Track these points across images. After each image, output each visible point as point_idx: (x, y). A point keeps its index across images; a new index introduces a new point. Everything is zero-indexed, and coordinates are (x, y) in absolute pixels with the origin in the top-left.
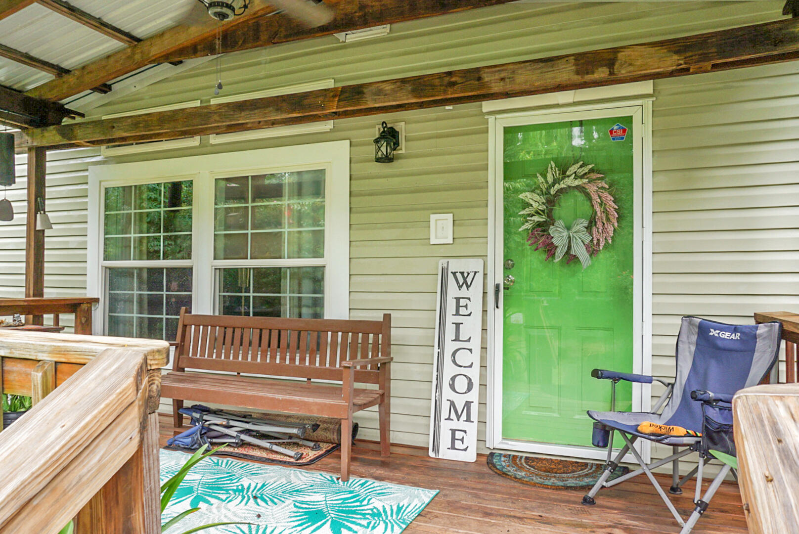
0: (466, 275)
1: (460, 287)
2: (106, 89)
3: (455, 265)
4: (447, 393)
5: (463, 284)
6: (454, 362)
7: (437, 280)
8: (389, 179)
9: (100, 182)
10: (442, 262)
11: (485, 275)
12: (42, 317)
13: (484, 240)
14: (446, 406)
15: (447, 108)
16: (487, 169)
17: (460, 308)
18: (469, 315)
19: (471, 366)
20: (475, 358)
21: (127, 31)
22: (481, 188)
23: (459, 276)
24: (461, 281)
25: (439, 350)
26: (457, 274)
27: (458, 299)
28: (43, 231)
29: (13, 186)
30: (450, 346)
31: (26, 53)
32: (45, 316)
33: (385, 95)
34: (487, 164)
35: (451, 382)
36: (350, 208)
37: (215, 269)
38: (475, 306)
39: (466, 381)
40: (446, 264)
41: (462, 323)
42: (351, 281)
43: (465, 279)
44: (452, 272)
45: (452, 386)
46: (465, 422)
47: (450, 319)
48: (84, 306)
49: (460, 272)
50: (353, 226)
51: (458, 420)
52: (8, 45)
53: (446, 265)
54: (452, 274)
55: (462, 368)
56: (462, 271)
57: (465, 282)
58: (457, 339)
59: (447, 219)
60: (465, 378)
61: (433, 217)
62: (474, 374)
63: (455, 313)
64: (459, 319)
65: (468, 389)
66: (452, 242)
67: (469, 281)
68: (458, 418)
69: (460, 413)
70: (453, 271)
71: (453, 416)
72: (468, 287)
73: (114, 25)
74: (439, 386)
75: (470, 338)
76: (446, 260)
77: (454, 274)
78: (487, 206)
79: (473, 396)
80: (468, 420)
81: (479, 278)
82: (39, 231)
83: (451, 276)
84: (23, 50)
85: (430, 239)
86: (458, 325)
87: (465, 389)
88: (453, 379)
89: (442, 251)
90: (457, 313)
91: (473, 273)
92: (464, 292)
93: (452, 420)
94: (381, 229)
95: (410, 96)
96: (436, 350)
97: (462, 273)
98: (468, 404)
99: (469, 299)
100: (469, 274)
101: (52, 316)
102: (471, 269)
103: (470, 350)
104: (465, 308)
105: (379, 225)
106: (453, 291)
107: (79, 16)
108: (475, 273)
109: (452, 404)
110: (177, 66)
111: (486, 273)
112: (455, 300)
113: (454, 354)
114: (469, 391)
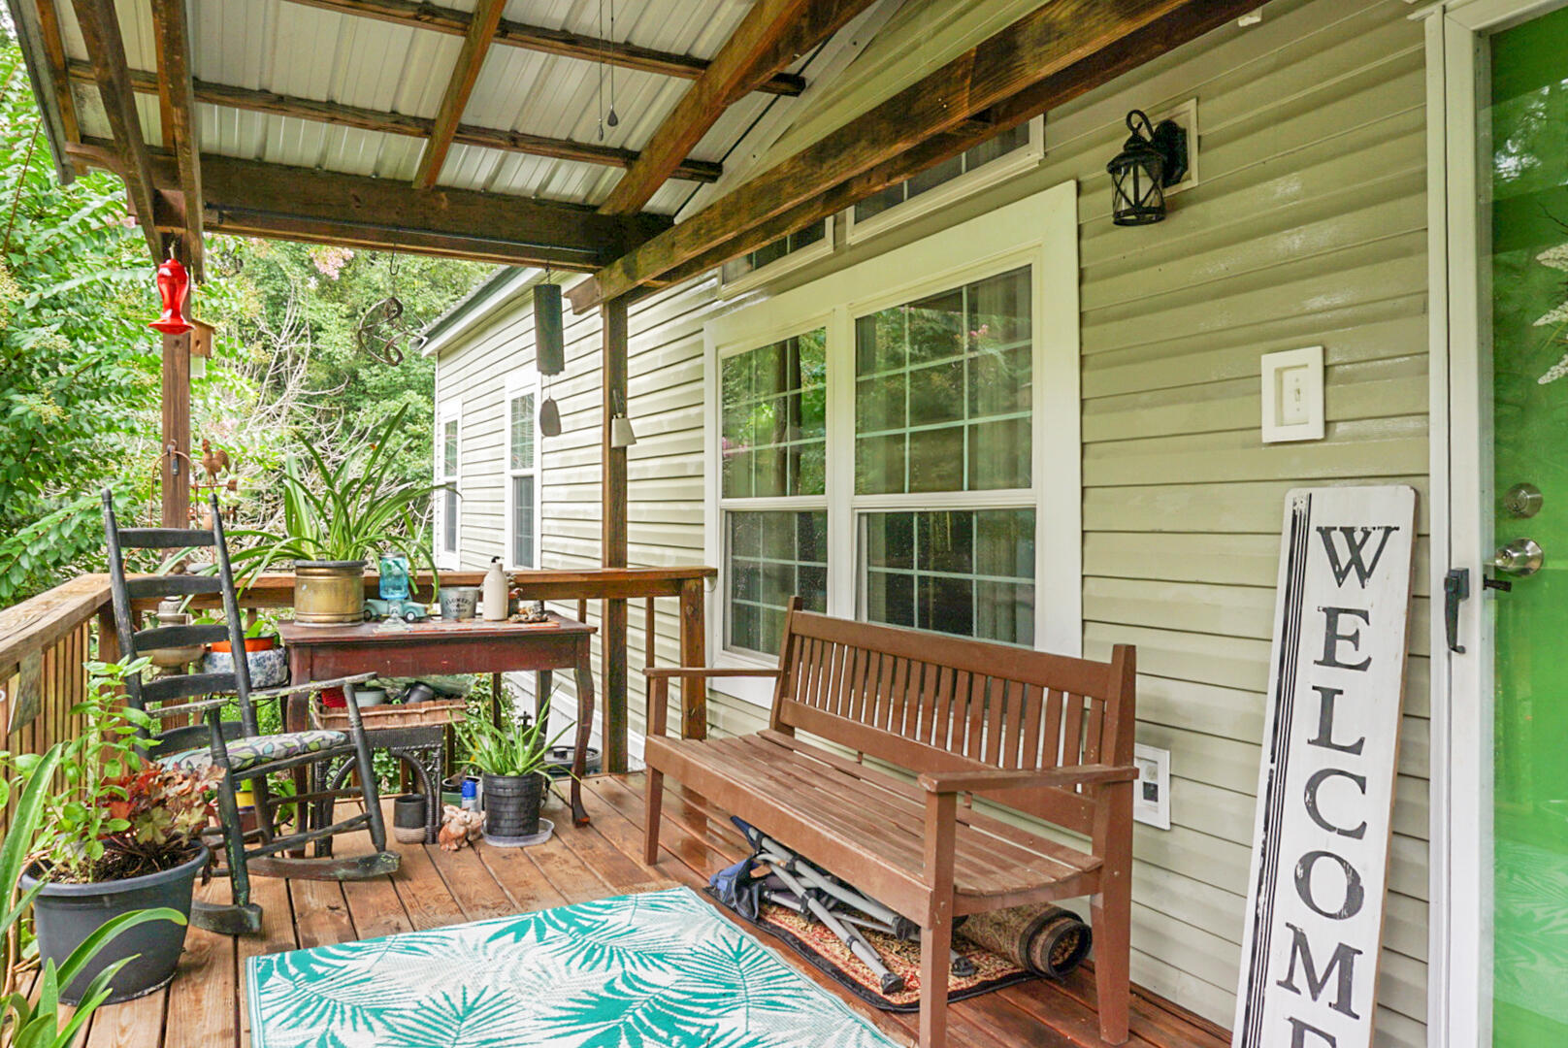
0: (1358, 537)
1: (1341, 576)
2: (713, 173)
3: (1332, 507)
4: (1288, 904)
5: (1348, 568)
6: (1312, 809)
7: (1278, 551)
8: (1162, 267)
9: (717, 349)
10: (1295, 495)
11: (1420, 538)
12: (625, 601)
13: (1412, 424)
14: (1281, 943)
15: (1244, 21)
16: (1425, 188)
17: (1338, 642)
18: (1363, 667)
19: (1358, 833)
20: (1375, 808)
21: (683, 53)
22: (1407, 253)
23: (1339, 540)
24: (1344, 556)
25: (1274, 766)
26: (1333, 533)
27: (1332, 614)
28: (625, 449)
29: (562, 375)
30: (1304, 760)
31: (569, 140)
32: (630, 600)
33: (1058, 38)
34: (1425, 172)
35: (1300, 872)
36: (1082, 357)
37: (860, 515)
38: (1384, 640)
39: (1343, 881)
40: (1305, 502)
41: (1340, 692)
42: (1086, 549)
43: (1355, 549)
44: (1319, 529)
45: (1303, 885)
46: (1332, 1010)
47: (1310, 674)
48: (691, 585)
49: (1342, 529)
50: (1089, 405)
51: (1315, 998)
52: (538, 134)
53: (1302, 507)
54: (1319, 534)
55: (1335, 834)
56: (1348, 525)
57: (1356, 560)
58: (1324, 739)
59: (1306, 366)
60: (1342, 870)
61: (1270, 362)
62: (1370, 858)
63: (1321, 658)
64: (1331, 678)
65: (1346, 906)
66: (1320, 435)
67: (1367, 555)
68: (1316, 988)
69: (1319, 978)
70: (1323, 525)
71: (1300, 979)
72: (1364, 575)
73: (654, 47)
74: (1267, 877)
75: (1362, 741)
76: (1306, 492)
77: (1325, 533)
78: (1425, 310)
79: (1364, 931)
80: (1343, 1004)
81: (1400, 546)
82: (616, 449)
83: (1315, 540)
84: (561, 135)
85: (1260, 428)
86: (1328, 696)
87: (1337, 904)
88: (1308, 861)
89: (1296, 464)
90: (1329, 660)
91: (1381, 533)
92: (1351, 593)
93: (1297, 991)
94: (1146, 406)
95: (1113, 17)
96: (1266, 765)
97: (1348, 532)
98: (1345, 956)
99: (1365, 615)
100: (1367, 534)
101: (642, 601)
102: (1375, 519)
103: (1362, 782)
104: (1350, 644)
105: (1145, 397)
106: (1320, 588)
107: (588, 50)
108: (1388, 530)
109: (1300, 941)
110: (802, 95)
111: (1424, 531)
112: (1324, 615)
113: (1312, 785)
114: (1350, 915)
